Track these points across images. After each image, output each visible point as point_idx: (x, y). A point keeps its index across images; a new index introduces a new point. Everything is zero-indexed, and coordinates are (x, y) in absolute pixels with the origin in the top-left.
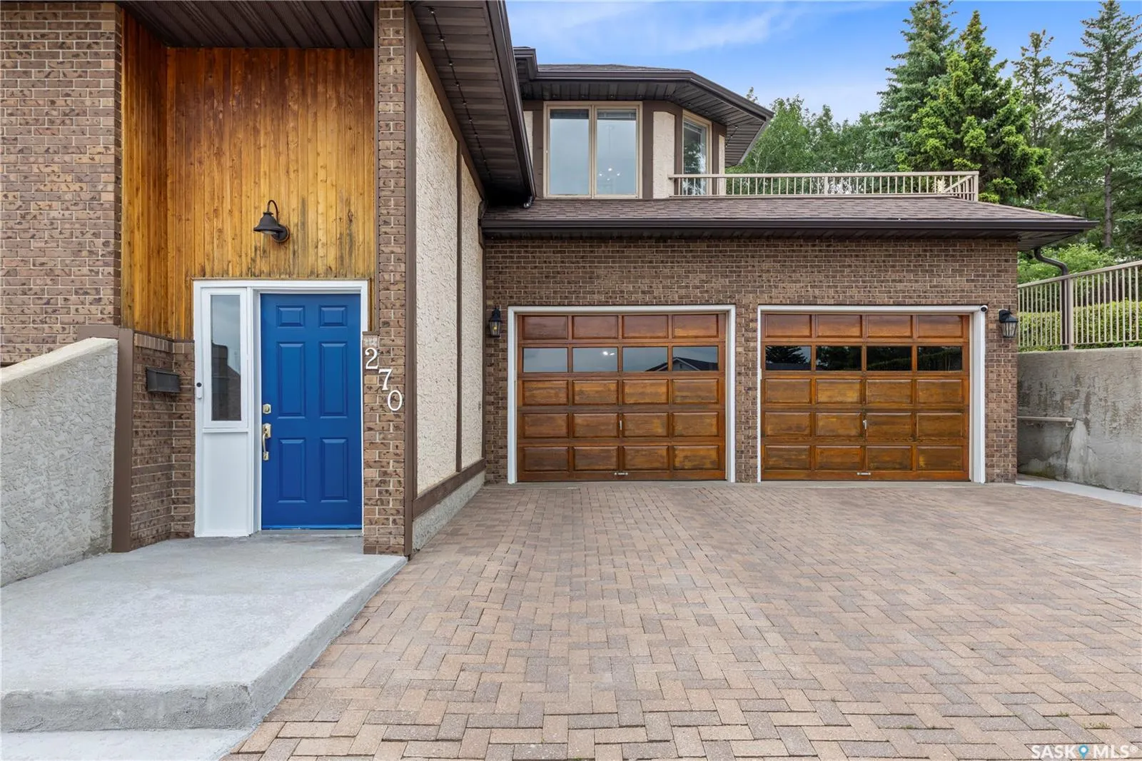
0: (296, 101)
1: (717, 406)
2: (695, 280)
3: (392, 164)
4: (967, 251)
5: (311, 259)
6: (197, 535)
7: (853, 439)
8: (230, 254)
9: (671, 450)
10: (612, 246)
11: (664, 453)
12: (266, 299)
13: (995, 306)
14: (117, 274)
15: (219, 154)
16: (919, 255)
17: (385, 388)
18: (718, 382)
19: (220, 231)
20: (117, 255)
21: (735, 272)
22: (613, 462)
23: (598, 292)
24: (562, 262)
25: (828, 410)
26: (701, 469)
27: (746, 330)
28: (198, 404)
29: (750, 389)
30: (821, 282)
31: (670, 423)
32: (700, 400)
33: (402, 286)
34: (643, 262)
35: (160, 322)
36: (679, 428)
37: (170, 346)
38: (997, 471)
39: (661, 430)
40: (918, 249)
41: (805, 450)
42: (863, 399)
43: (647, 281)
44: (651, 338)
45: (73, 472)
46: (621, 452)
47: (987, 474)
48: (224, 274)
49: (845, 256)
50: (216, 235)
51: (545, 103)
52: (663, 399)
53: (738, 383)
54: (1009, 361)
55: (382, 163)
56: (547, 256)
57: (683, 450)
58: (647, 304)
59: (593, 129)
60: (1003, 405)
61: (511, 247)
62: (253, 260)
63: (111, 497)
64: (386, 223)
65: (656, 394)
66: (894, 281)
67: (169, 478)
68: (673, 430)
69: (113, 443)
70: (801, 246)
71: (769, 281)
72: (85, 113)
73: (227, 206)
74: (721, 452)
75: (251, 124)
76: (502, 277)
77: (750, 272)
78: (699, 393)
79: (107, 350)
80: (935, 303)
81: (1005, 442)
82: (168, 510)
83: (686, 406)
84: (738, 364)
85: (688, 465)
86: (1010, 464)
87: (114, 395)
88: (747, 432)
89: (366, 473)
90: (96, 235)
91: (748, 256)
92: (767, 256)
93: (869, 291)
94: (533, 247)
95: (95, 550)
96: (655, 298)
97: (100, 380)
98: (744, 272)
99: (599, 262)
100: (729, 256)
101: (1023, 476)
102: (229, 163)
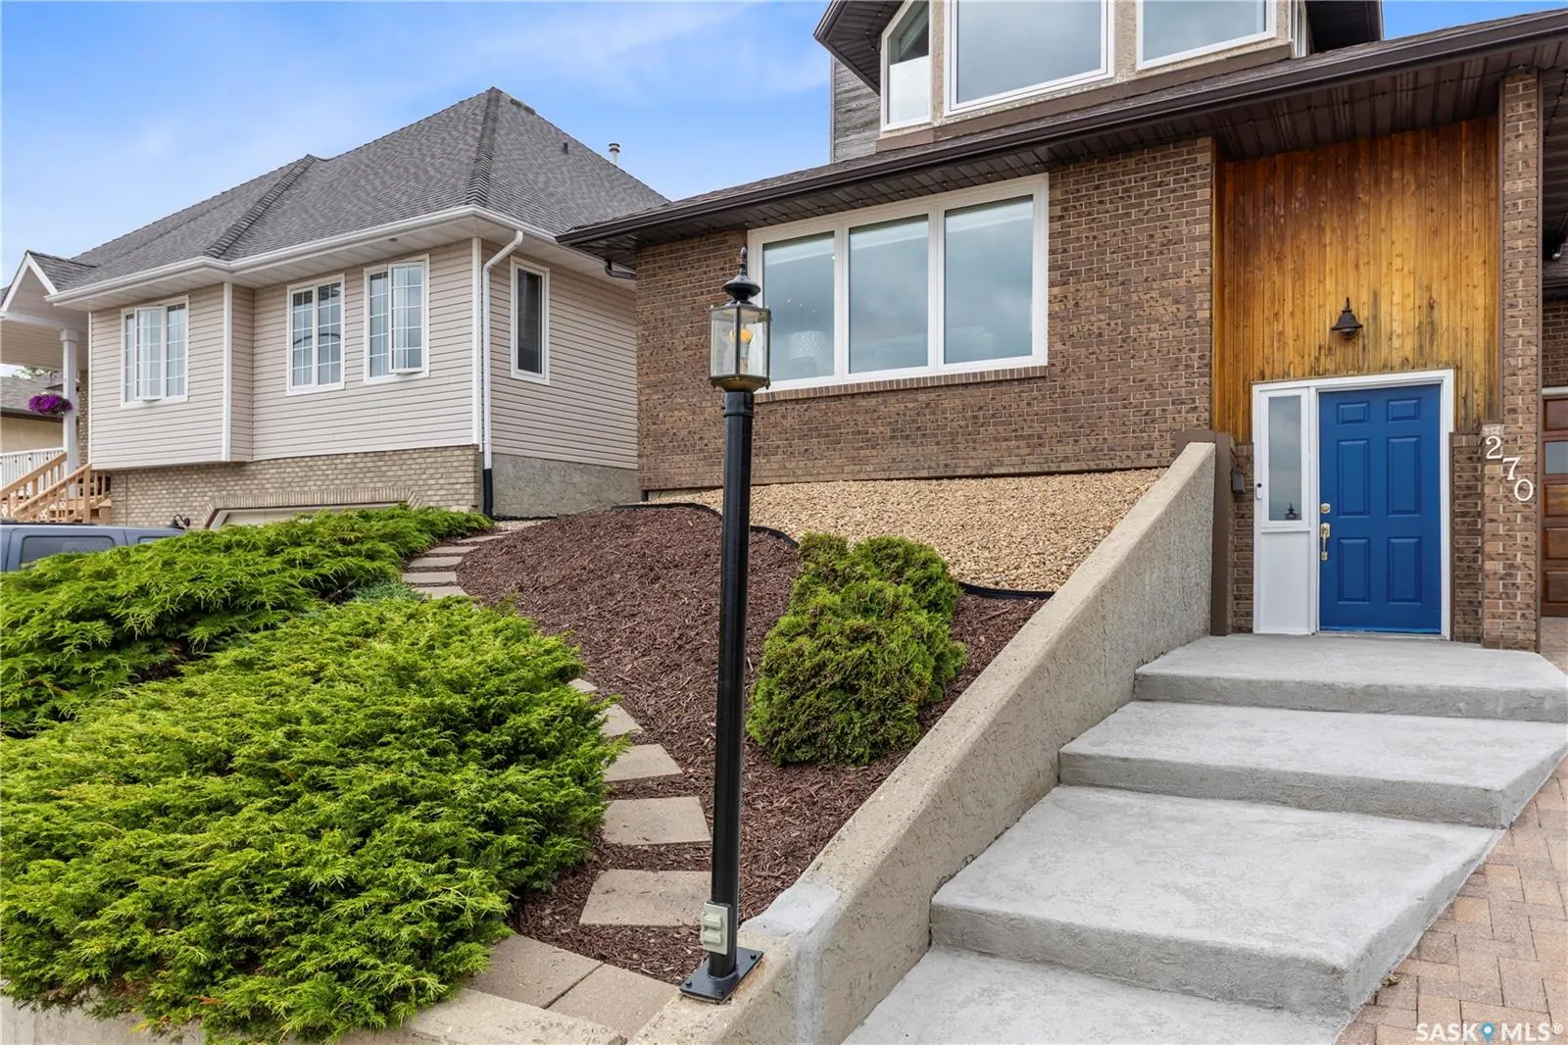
0: (1368, 192)
5: (1384, 352)
6: (1256, 630)
12: (1326, 398)
15: (1280, 258)
17: (1510, 477)
19: (1281, 334)
28: (1257, 504)
33: (1532, 370)
48: (1285, 376)
50: (1276, 338)
55: (1507, 244)
62: (1318, 359)
69: (1212, 536)
72: (1180, 242)
73: (1288, 308)
75: (1316, 223)
79: (1212, 452)
87: (1213, 495)
90: (1192, 350)
97: (1210, 479)
102: (1291, 266)
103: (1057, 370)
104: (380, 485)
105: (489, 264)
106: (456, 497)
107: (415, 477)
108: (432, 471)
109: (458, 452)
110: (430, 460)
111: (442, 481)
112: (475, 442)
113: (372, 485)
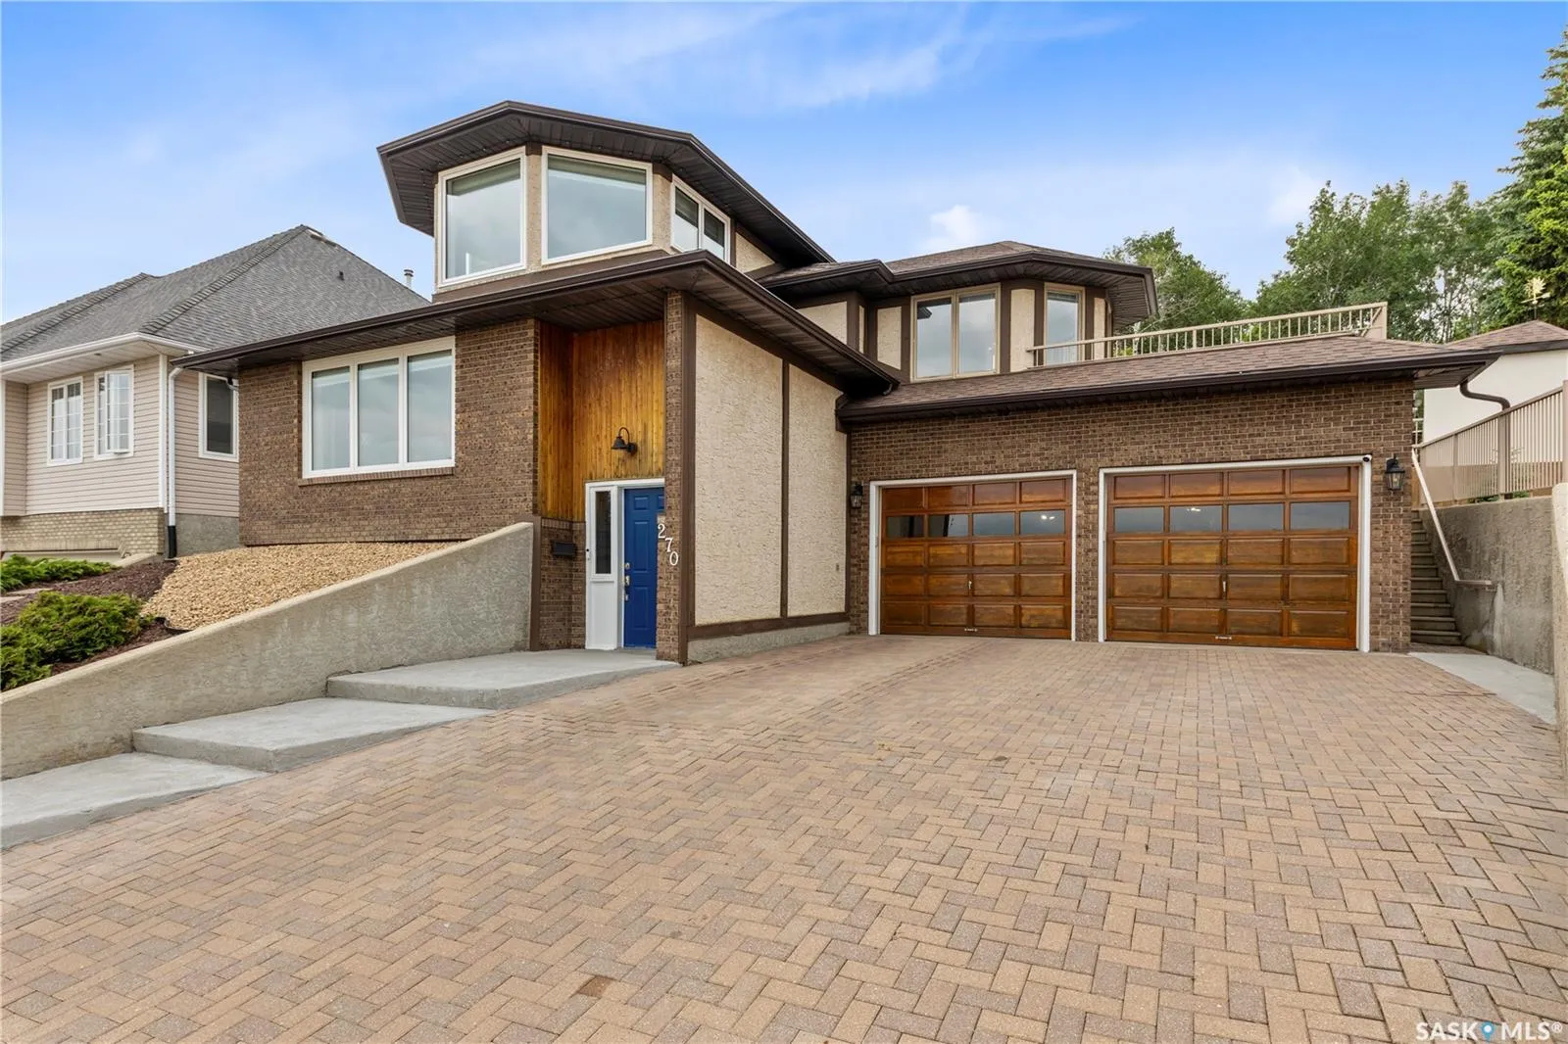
0: (641, 359)
1: (1063, 568)
2: (1035, 448)
3: (674, 401)
4: (1345, 396)
5: (649, 464)
6: (586, 647)
7: (1211, 602)
8: (605, 464)
9: (1018, 610)
10: (959, 422)
11: (1011, 612)
12: (628, 492)
13: (1381, 456)
14: (535, 483)
15: (599, 400)
16: (1283, 406)
17: (669, 551)
18: (1064, 544)
19: (600, 449)
20: (535, 471)
21: (1075, 438)
22: (963, 619)
23: (946, 465)
24: (915, 440)
25: (1182, 572)
26: (1048, 628)
27: (1086, 493)
28: (587, 563)
29: (1090, 550)
30: (1166, 441)
31: (1017, 583)
32: (1046, 562)
33: (678, 482)
34: (986, 434)
35: (567, 511)
36: (1026, 588)
37: (571, 526)
38: (1382, 639)
39: (1008, 591)
40: (1281, 399)
41: (1156, 612)
42: (1223, 559)
43: (990, 452)
44: (1000, 504)
45: (503, 600)
46: (971, 610)
47: (1372, 643)
48: (602, 478)
49: (1195, 414)
50: (598, 452)
51: (912, 297)
52: (1010, 561)
53: (1079, 545)
54: (1401, 516)
55: (669, 401)
56: (901, 436)
57: (1029, 609)
58: (989, 474)
59: (955, 313)
60: (1395, 566)
61: (872, 430)
62: (617, 467)
63: (529, 617)
64: (671, 441)
65: (1005, 557)
66: (1250, 435)
67: (570, 609)
68: (1020, 589)
69: (530, 585)
70: (1145, 407)
71: (1110, 444)
72: (520, 387)
73: (604, 433)
74: (1067, 611)
75: (617, 377)
76: (864, 457)
77: (1091, 436)
78: (1046, 556)
79: (526, 529)
80: (1303, 456)
81: (1394, 607)
82: (570, 630)
83: (1034, 567)
84: (1078, 527)
85: (1034, 623)
86: (1402, 632)
87: (531, 557)
88: (1086, 593)
89: (660, 607)
90: (525, 461)
91: (1088, 422)
92: (1108, 420)
93: (1222, 448)
94: (890, 429)
95: (518, 648)
96: (997, 467)
97: (520, 548)
98: (1085, 437)
99: (946, 438)
100: (1069, 423)
101: (1419, 646)
102: (605, 405)
103: (458, 470)
104: (101, 536)
105: (171, 375)
106: (148, 546)
107: (122, 531)
108: (133, 527)
109: (148, 513)
110: (132, 518)
111: (139, 534)
112: (160, 506)
113: (96, 536)
